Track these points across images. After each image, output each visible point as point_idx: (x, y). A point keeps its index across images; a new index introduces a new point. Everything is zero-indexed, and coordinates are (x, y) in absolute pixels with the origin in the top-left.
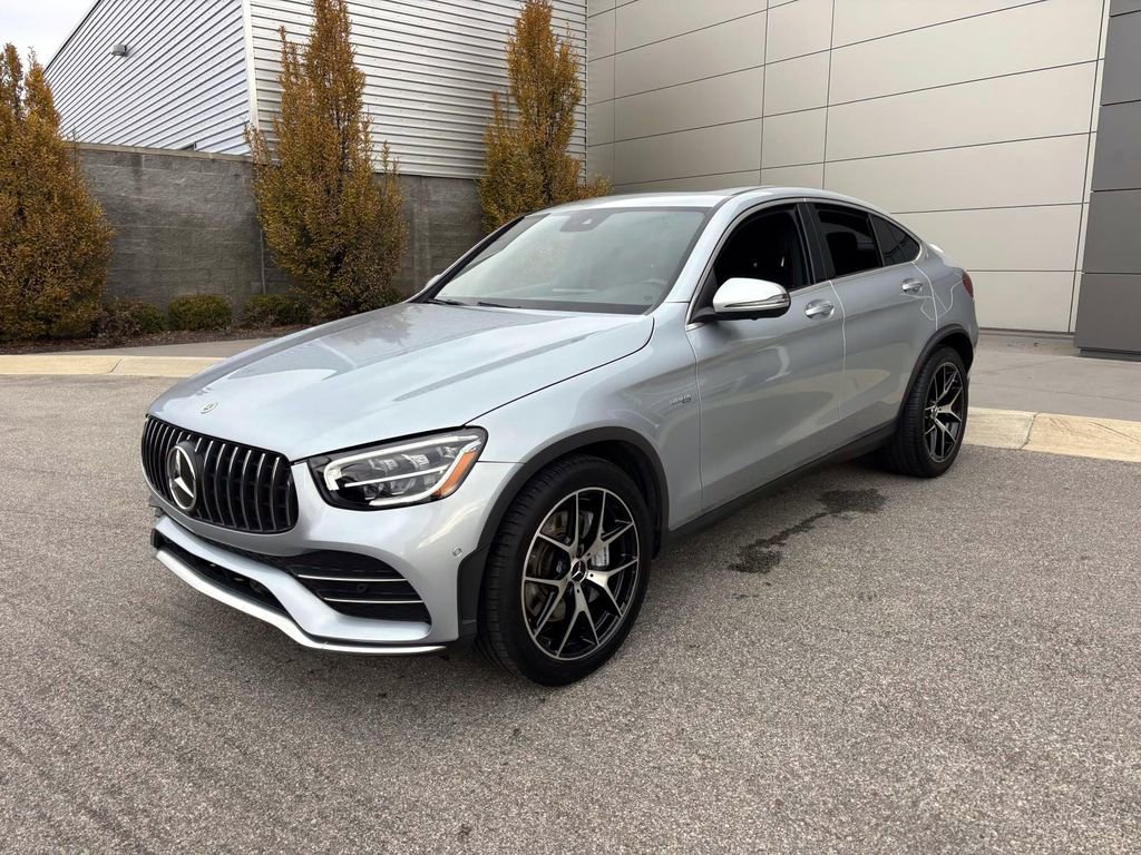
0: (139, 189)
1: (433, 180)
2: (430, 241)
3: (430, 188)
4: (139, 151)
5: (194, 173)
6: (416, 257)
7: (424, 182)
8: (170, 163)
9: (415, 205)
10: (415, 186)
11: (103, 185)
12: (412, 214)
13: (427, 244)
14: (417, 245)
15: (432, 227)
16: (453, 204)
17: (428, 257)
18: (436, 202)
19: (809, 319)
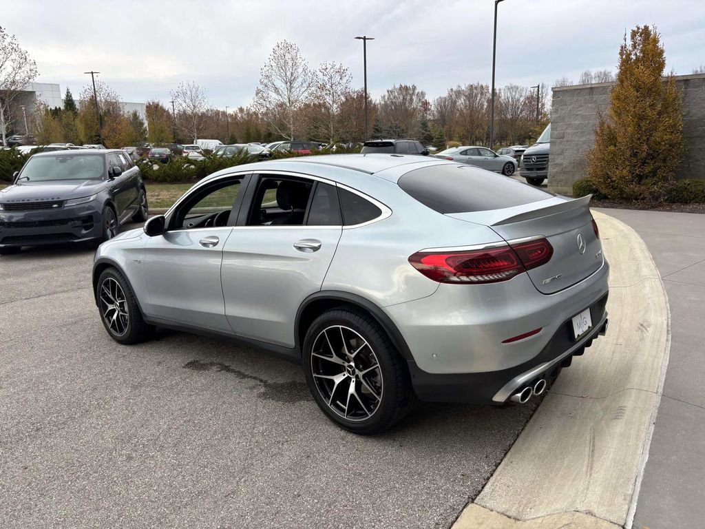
19: (200, 245)
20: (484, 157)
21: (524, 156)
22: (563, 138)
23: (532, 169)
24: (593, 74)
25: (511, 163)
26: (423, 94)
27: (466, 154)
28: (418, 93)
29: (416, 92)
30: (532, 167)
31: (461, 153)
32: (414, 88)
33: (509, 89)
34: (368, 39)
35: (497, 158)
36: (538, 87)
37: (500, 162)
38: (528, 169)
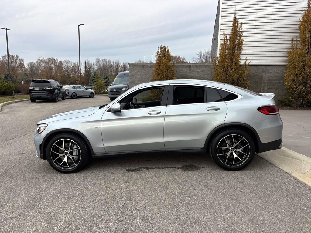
0: (190, 73)
1: (270, 66)
2: (267, 84)
3: (270, 68)
4: (191, 64)
5: (202, 69)
6: (262, 88)
7: (267, 67)
8: (197, 67)
9: (263, 74)
10: (264, 68)
11: (183, 72)
12: (262, 77)
13: (266, 85)
14: (263, 85)
15: (268, 80)
16: (278, 73)
17: (266, 88)
18: (271, 72)
19: (148, 115)
20: (82, 90)
21: (110, 89)
22: (134, 82)
23: (114, 95)
24: (100, 60)
25: (92, 92)
26: (22, 60)
27: (75, 88)
28: (20, 59)
29: (19, 58)
30: (114, 94)
31: (73, 88)
32: (17, 57)
33: (66, 62)
34: (8, 30)
35: (87, 90)
36: (85, 62)
37: (88, 92)
38: (112, 95)
